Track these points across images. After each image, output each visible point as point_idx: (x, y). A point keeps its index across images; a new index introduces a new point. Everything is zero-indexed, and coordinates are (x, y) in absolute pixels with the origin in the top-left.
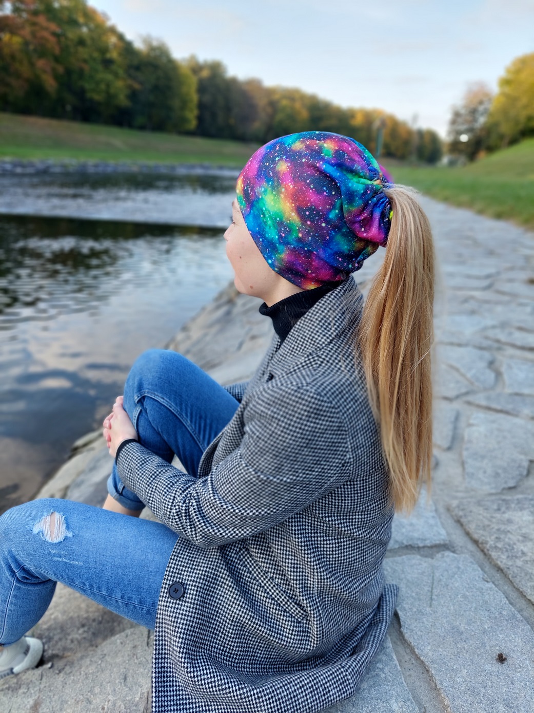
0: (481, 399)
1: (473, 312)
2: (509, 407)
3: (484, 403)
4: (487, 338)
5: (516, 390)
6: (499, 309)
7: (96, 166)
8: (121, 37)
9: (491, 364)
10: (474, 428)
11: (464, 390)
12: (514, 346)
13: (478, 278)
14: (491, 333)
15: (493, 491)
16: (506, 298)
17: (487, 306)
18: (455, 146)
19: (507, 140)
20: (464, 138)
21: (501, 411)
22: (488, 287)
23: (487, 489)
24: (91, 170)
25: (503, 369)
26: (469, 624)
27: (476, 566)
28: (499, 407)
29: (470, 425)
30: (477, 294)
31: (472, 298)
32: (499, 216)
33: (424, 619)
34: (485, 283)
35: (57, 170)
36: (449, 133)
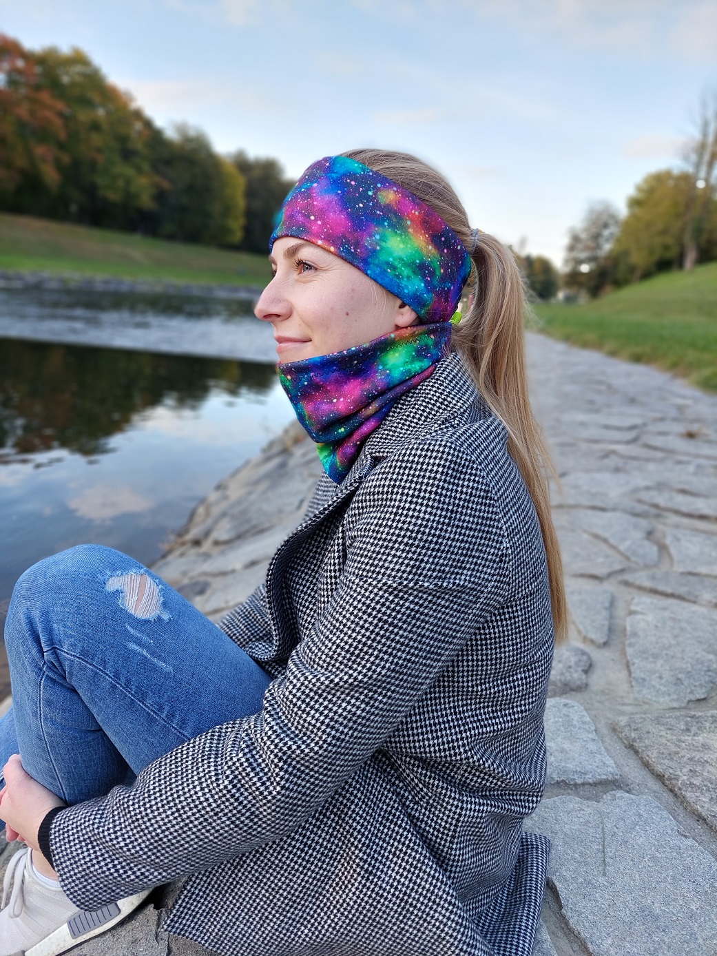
0: (642, 578)
1: (617, 470)
2: (682, 590)
3: (647, 584)
4: (640, 501)
5: (690, 569)
6: (651, 467)
7: (107, 282)
8: (148, 124)
9: (650, 534)
10: (639, 617)
11: (617, 567)
12: (677, 512)
13: (619, 429)
14: (645, 496)
15: (675, 705)
16: (659, 455)
17: (635, 464)
18: (574, 278)
19: (638, 273)
20: (585, 268)
21: (672, 596)
22: (634, 441)
23: (665, 701)
24: (100, 287)
25: (668, 541)
26: (667, 904)
27: (665, 813)
28: (669, 591)
29: (632, 613)
30: (620, 448)
31: (614, 452)
32: (637, 359)
33: (597, 895)
34: (630, 435)
35: (53, 285)
36: (567, 261)
